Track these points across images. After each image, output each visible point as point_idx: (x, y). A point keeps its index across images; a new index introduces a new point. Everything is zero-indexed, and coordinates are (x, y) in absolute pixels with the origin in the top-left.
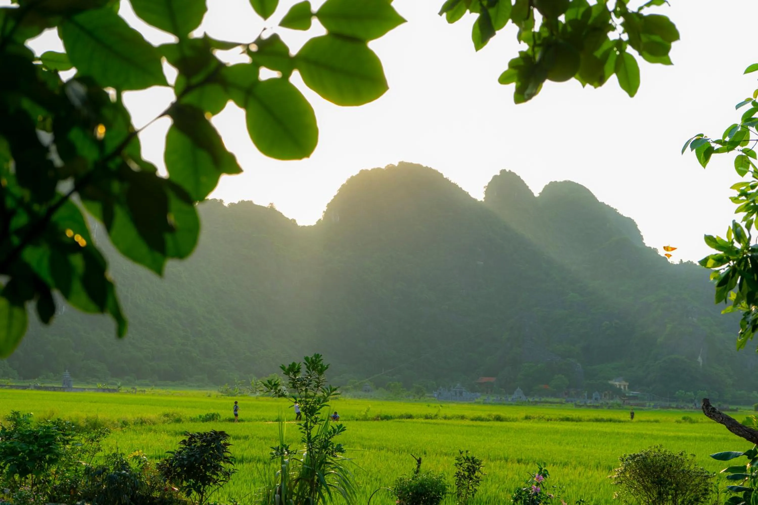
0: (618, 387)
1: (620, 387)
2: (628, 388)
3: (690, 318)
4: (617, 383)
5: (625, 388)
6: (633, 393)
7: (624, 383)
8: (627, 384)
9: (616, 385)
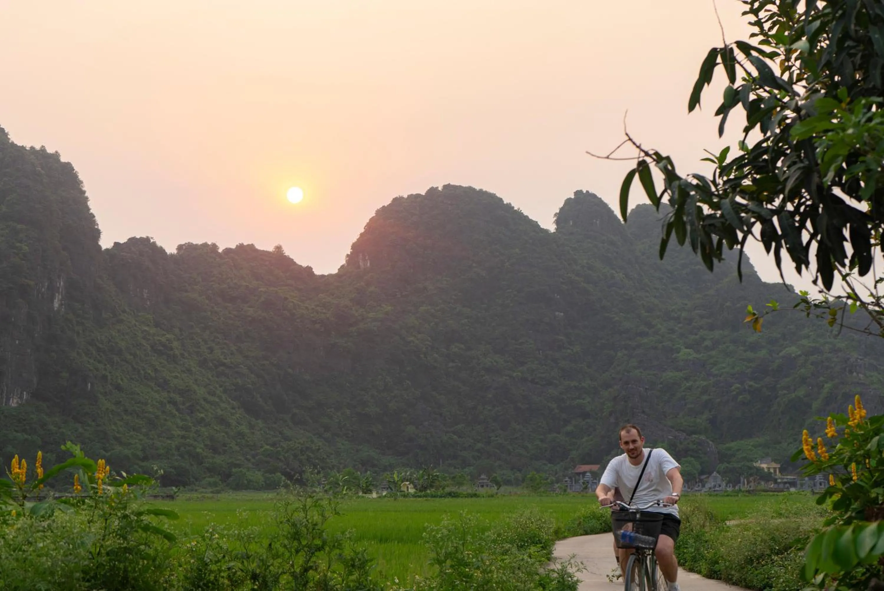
0: (766, 470)
1: (769, 470)
2: (780, 472)
3: (855, 374)
4: (764, 466)
5: (775, 471)
6: (787, 479)
7: (774, 465)
8: (779, 466)
9: (763, 468)
